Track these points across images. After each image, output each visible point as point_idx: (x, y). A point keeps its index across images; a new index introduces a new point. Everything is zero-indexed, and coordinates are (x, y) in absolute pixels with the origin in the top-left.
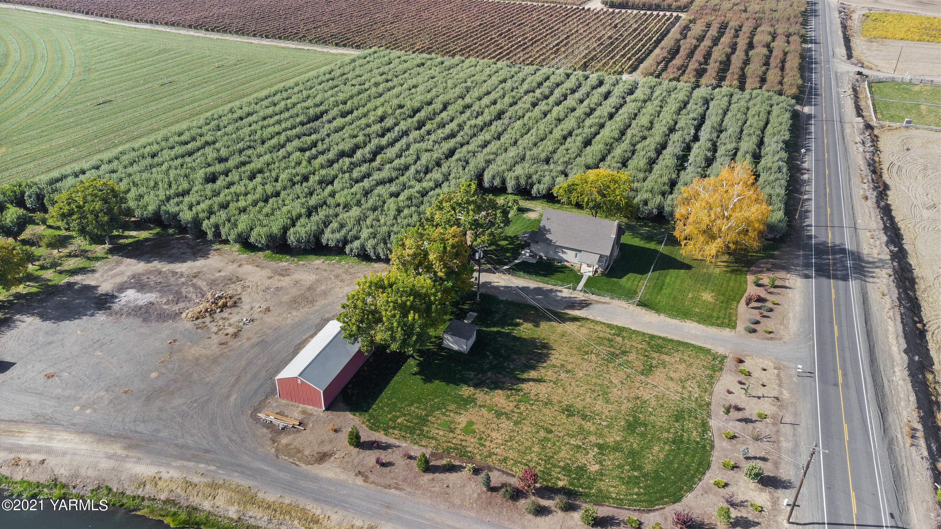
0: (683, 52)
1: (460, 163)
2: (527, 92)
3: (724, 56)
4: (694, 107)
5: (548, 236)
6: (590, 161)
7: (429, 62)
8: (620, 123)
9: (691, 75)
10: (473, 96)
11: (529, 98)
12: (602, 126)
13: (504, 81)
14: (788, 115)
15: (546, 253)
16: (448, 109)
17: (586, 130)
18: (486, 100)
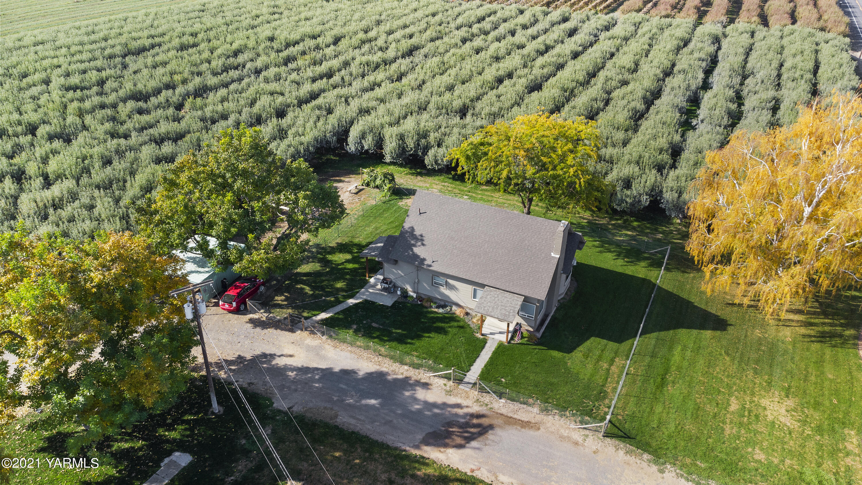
1: (317, 112)
2: (459, 27)
4: (700, 45)
5: (418, 250)
8: (588, 64)
9: (690, 13)
10: (382, 31)
11: (461, 33)
12: (561, 67)
13: (433, 15)
14: (846, 58)
15: (416, 286)
16: (339, 43)
17: (536, 71)
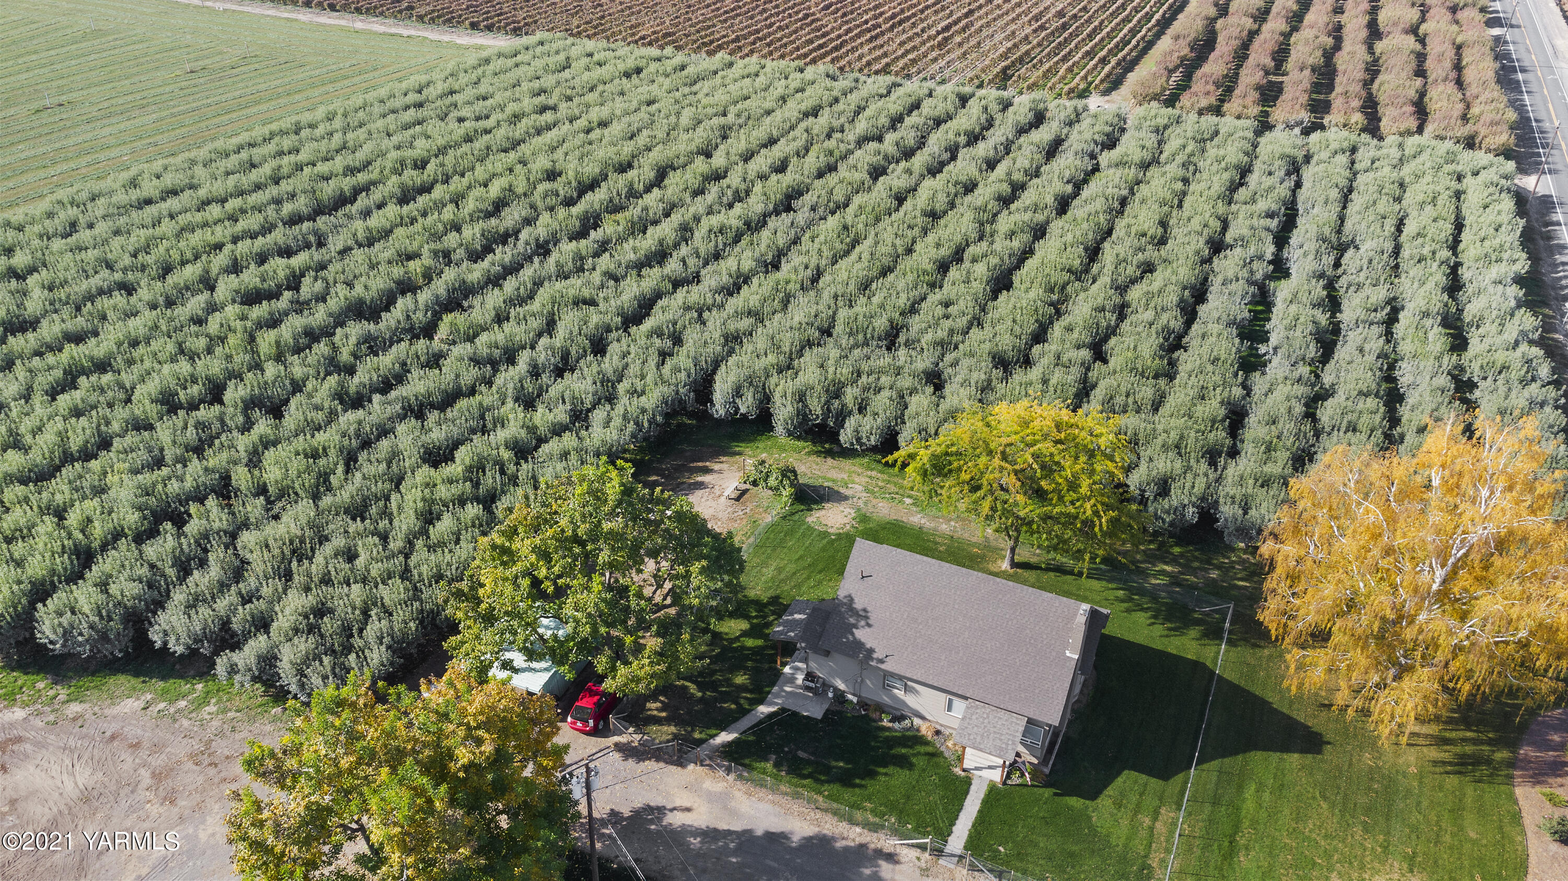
0: (1224, 47)
1: (657, 342)
2: (862, 141)
3: (1319, 53)
4: (1268, 182)
5: (862, 635)
6: (1007, 343)
7: (653, 66)
8: (1085, 226)
9: (1249, 100)
10: (733, 151)
11: (866, 156)
12: (1040, 232)
13: (815, 112)
14: (1508, 204)
15: (857, 684)
16: (666, 182)
17: (1000, 245)
18: (761, 163)
